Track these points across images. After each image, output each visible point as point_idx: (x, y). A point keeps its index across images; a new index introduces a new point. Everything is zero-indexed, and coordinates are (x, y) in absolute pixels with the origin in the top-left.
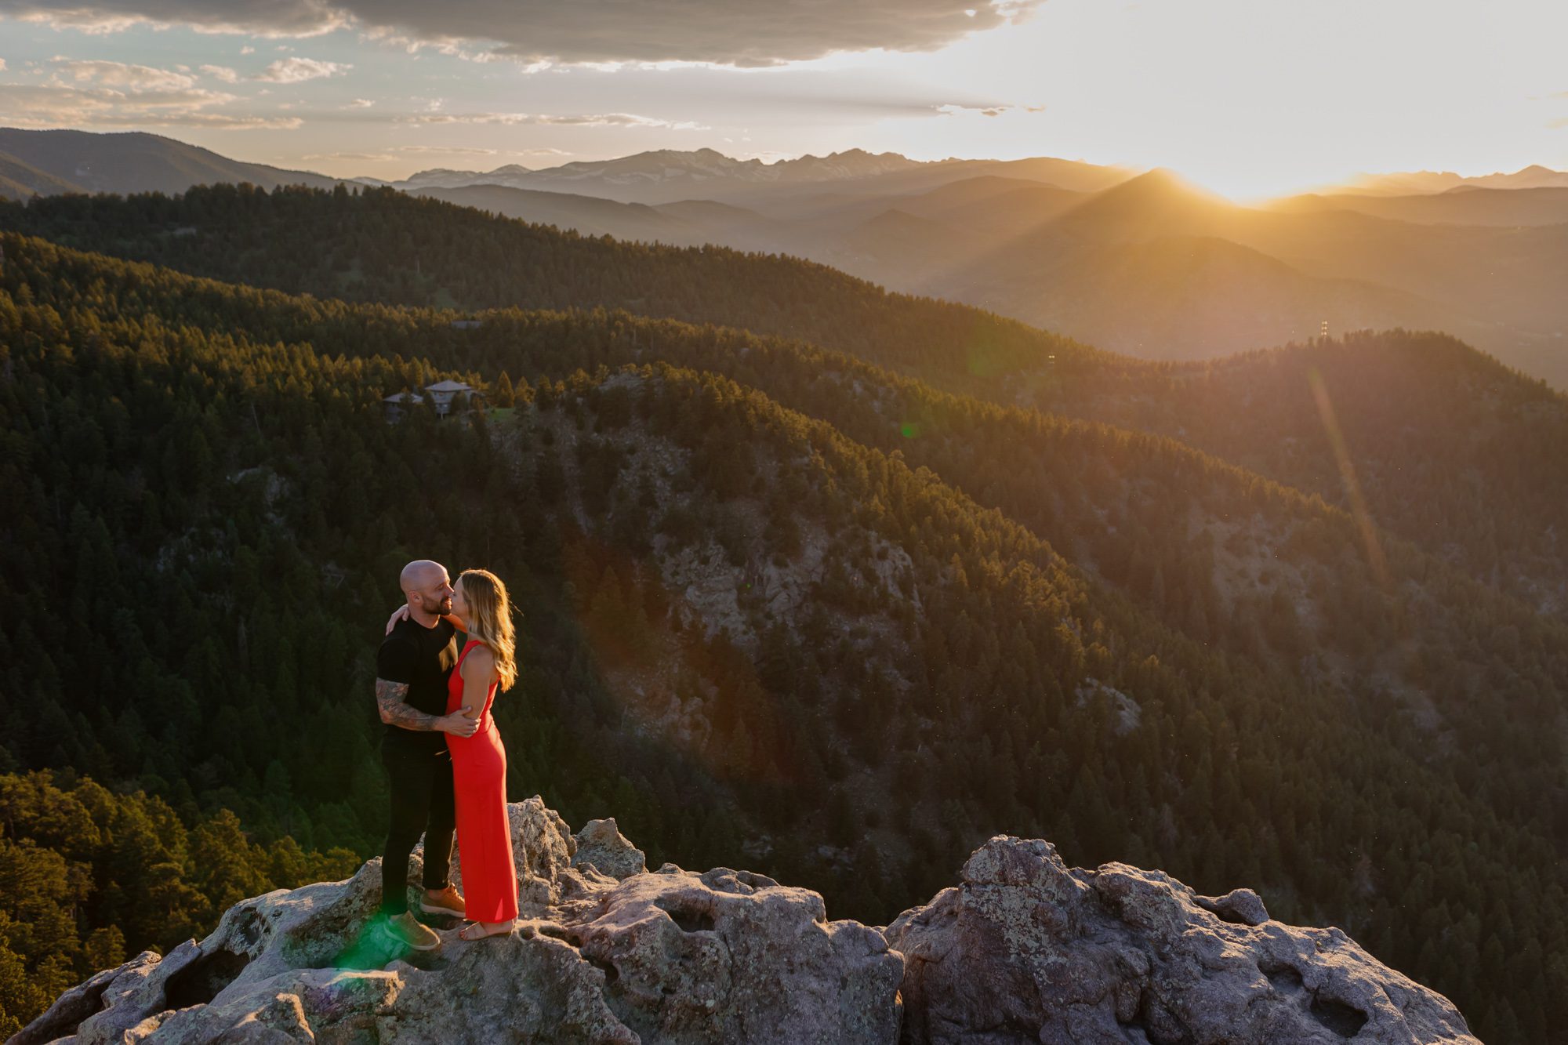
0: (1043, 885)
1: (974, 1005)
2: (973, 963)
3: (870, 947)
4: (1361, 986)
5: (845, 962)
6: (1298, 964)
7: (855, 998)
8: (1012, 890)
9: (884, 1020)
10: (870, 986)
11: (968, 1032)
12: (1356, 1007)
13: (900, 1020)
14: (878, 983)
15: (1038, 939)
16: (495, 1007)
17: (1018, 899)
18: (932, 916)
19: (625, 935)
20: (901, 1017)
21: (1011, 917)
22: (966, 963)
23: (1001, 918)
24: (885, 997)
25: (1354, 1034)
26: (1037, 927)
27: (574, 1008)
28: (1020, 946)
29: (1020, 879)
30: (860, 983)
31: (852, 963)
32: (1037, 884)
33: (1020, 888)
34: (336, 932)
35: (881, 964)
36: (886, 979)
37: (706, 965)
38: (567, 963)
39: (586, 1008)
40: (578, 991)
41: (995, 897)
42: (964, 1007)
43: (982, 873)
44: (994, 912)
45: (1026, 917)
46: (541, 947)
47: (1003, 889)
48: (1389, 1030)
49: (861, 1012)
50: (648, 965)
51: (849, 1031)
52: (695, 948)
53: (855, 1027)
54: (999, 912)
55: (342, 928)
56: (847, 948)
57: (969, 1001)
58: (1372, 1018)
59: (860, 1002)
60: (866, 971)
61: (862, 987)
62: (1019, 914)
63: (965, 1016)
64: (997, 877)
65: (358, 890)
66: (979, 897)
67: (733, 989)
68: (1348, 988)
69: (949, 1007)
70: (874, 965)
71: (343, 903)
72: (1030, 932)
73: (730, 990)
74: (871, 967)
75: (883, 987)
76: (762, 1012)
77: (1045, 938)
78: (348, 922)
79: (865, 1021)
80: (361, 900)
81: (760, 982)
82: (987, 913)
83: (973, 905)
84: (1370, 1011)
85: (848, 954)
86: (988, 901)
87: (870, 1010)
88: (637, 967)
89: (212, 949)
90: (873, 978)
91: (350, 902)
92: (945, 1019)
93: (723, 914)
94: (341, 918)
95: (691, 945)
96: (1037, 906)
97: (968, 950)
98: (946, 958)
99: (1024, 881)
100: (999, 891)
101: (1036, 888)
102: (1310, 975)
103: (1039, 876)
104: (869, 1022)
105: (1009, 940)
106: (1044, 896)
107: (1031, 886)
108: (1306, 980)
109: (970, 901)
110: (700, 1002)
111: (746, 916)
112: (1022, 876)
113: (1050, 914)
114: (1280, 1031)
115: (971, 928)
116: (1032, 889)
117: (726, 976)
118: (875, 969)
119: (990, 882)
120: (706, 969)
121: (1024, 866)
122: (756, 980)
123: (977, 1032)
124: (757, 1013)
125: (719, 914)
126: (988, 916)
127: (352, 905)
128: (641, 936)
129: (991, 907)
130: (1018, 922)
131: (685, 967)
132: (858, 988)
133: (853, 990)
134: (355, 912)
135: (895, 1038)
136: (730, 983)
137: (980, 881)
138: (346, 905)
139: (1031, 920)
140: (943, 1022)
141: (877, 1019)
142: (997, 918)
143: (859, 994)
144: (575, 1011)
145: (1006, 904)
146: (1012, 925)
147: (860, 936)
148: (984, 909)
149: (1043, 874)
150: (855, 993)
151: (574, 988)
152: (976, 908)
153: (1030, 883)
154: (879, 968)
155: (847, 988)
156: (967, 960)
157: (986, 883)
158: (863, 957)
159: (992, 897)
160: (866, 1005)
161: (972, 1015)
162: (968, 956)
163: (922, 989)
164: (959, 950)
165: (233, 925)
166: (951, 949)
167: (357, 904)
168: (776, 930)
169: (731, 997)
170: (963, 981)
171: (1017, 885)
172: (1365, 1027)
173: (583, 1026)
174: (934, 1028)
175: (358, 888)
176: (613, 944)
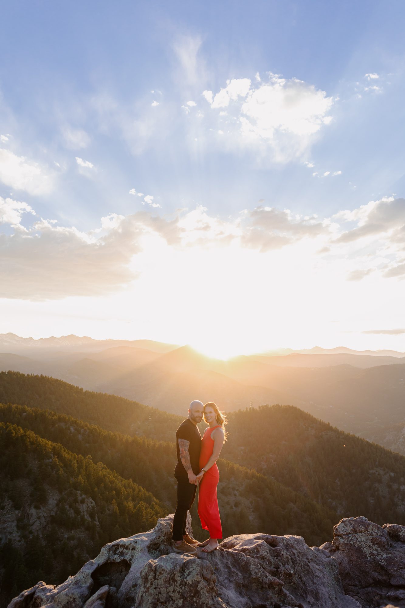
0: (372, 530)
1: (360, 578)
2: (354, 562)
3: (325, 555)
5: (322, 559)
8: (360, 534)
11: (360, 588)
15: (376, 550)
16: (225, 574)
17: (364, 537)
19: (254, 548)
21: (363, 544)
22: (351, 563)
23: (360, 545)
24: (337, 573)
26: (374, 546)
27: (254, 572)
28: (370, 554)
29: (363, 530)
30: (329, 567)
31: (324, 559)
32: (370, 530)
33: (363, 533)
34: (156, 550)
36: (335, 566)
37: (285, 558)
38: (242, 558)
39: (259, 571)
40: (252, 566)
41: (354, 538)
42: (356, 580)
43: (345, 531)
44: (356, 543)
45: (369, 543)
46: (229, 553)
47: (356, 535)
49: (332, 578)
50: (267, 558)
52: (278, 553)
54: (358, 543)
55: (158, 548)
56: (320, 555)
57: (357, 577)
59: (331, 574)
62: (366, 542)
63: (357, 583)
64: (352, 531)
65: (162, 532)
66: (348, 539)
67: (295, 568)
69: (349, 581)
71: (158, 537)
72: (372, 548)
73: (294, 568)
74: (329, 562)
76: (306, 577)
77: (379, 549)
78: (160, 545)
80: (163, 536)
81: (302, 565)
82: (353, 544)
83: (346, 542)
85: (321, 557)
86: (352, 540)
87: (334, 578)
88: (263, 559)
89: (103, 562)
91: (160, 537)
92: (350, 585)
93: (279, 542)
94: (157, 544)
95: (277, 552)
96: (373, 538)
97: (350, 558)
98: (342, 563)
99: (365, 530)
100: (355, 536)
101: (370, 532)
103: (370, 527)
105: (365, 552)
106: (374, 534)
107: (368, 531)
109: (345, 541)
110: (288, 571)
111: (287, 543)
112: (363, 528)
113: (380, 540)
115: (349, 550)
116: (369, 532)
117: (291, 563)
119: (350, 533)
120: (285, 560)
121: (362, 525)
122: (300, 565)
123: (364, 588)
124: (305, 577)
125: (278, 542)
126: (354, 545)
127: (160, 539)
128: (261, 547)
129: (354, 542)
130: (367, 545)
131: (278, 559)
132: (329, 569)
134: (162, 541)
136: (293, 565)
137: (345, 534)
138: (159, 539)
139: (372, 544)
140: (349, 586)
141: (337, 581)
142: (358, 545)
143: (329, 571)
144: (255, 573)
145: (359, 540)
146: (365, 547)
147: (319, 551)
148: (352, 543)
149: (371, 526)
151: (250, 566)
152: (348, 543)
153: (367, 530)
154: (331, 562)
156: (351, 562)
157: (348, 534)
159: (353, 538)
160: (332, 576)
161: (360, 582)
162: (351, 561)
164: (346, 560)
165: (110, 552)
166: (343, 560)
167: (162, 538)
168: (298, 547)
169: (295, 570)
170: (352, 570)
171: (361, 532)
173: (260, 578)
175: (162, 531)
176: (251, 552)
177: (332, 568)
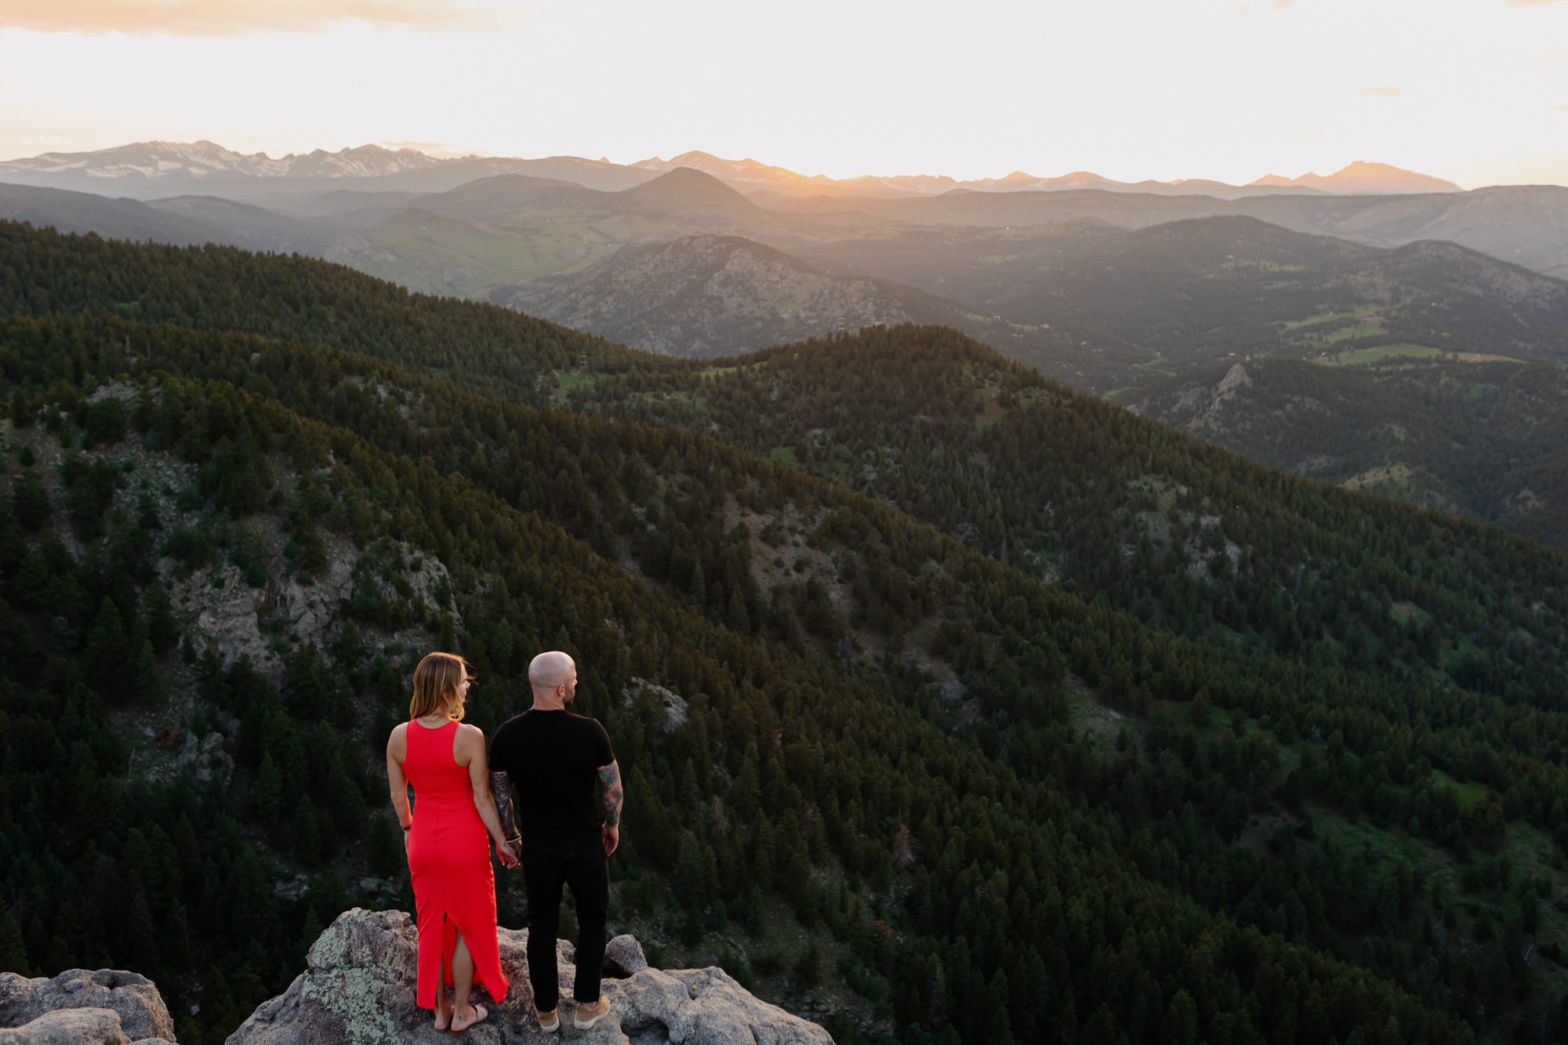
0: (390, 964)
6: (665, 1016)
8: (357, 972)
15: (383, 1028)
17: (364, 983)
18: (279, 1010)
21: (354, 1005)
23: (344, 1008)
26: (383, 1014)
28: (363, 1038)
29: (366, 959)
32: (385, 964)
33: (366, 970)
41: (338, 984)
43: (326, 956)
44: (336, 1001)
45: (371, 1004)
47: (347, 973)
54: (341, 1001)
62: (364, 1001)
64: (342, 960)
66: (320, 985)
68: (714, 1036)
72: (374, 1020)
77: (390, 1024)
82: (329, 1003)
83: (313, 996)
86: (330, 988)
96: (382, 989)
99: (370, 961)
100: (343, 976)
101: (382, 968)
102: (676, 1027)
103: (386, 954)
105: (351, 1032)
106: (391, 976)
107: (377, 967)
108: (672, 1034)
109: (311, 991)
112: (368, 955)
113: (395, 997)
116: (378, 970)
119: (334, 967)
121: (370, 943)
126: (329, 1007)
129: (333, 997)
130: (362, 1010)
137: (323, 966)
139: (377, 1006)
142: (339, 1008)
145: (349, 991)
146: (355, 1014)
148: (325, 1000)
149: (390, 951)
152: (316, 999)
153: (375, 963)
157: (330, 968)
159: (335, 984)
171: (362, 966)
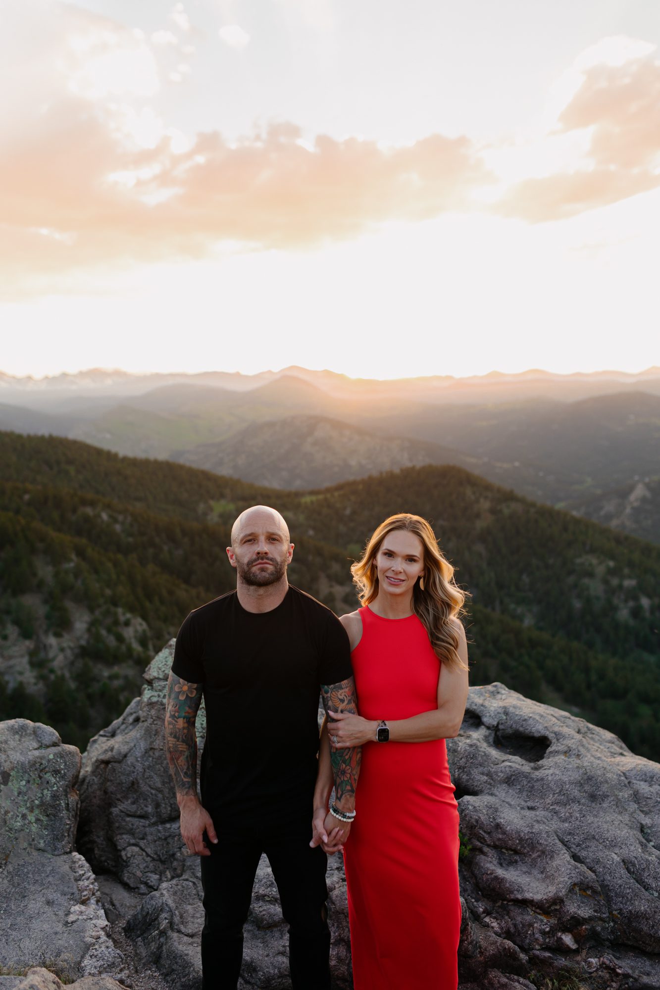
1: (160, 796)
2: (157, 754)
3: (39, 741)
4: (537, 718)
5: (8, 756)
6: (475, 707)
7: (19, 793)
9: (55, 816)
10: (38, 780)
11: (155, 824)
12: (536, 735)
13: (75, 816)
14: (48, 776)
18: (119, 728)
20: (76, 814)
22: (150, 756)
24: (57, 791)
25: (542, 758)
30: (26, 777)
31: (16, 757)
35: (51, 757)
36: (56, 772)
42: (149, 800)
43: (163, 669)
48: (574, 747)
49: (27, 808)
51: (11, 829)
53: (19, 824)
56: (12, 743)
57: (153, 792)
58: (554, 741)
59: (26, 798)
60: (33, 764)
61: (28, 782)
63: (150, 809)
68: (525, 720)
69: (133, 803)
70: (42, 758)
74: (39, 760)
75: (53, 780)
79: (31, 817)
83: (155, 699)
84: (551, 736)
85: (14, 749)
87: (38, 806)
90: (41, 771)
92: (129, 816)
97: (152, 742)
98: (129, 755)
102: (488, 714)
104: (38, 820)
108: (485, 720)
114: (472, 763)
115: (154, 720)
118: (44, 762)
123: (163, 822)
132: (24, 783)
133: (17, 786)
135: (69, 835)
137: (161, 677)
140: (128, 819)
141: (47, 816)
143: (24, 789)
147: (28, 732)
150: (19, 788)
152: (158, 701)
154: (49, 761)
155: (10, 784)
156: (151, 753)
158: (30, 750)
160: (33, 801)
161: (157, 806)
162: (151, 749)
163: (106, 792)
164: (143, 745)
166: (135, 746)
170: (147, 774)
172: (550, 749)
174: (118, 827)
177: (40, 777)
